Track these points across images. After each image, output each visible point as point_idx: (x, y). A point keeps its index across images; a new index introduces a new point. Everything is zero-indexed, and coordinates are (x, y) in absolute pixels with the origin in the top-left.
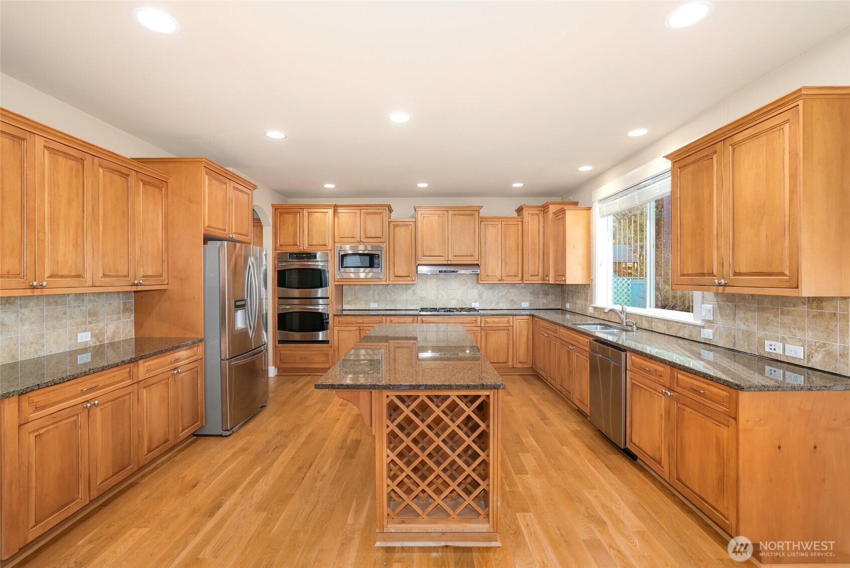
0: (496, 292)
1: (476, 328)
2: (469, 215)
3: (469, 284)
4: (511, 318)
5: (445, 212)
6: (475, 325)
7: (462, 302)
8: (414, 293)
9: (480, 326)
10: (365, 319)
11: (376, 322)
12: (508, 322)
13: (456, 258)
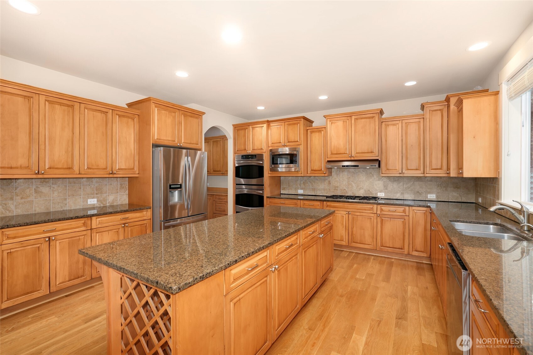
0: (401, 184)
1: (373, 215)
2: (369, 118)
3: (375, 176)
4: (407, 208)
5: (349, 118)
6: (372, 212)
7: (369, 192)
8: (329, 183)
9: (377, 213)
10: (286, 201)
11: (293, 203)
12: (404, 211)
13: (358, 155)
